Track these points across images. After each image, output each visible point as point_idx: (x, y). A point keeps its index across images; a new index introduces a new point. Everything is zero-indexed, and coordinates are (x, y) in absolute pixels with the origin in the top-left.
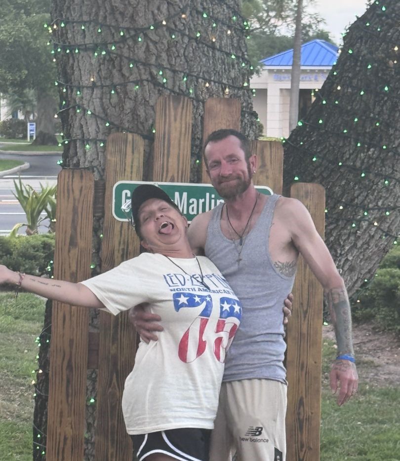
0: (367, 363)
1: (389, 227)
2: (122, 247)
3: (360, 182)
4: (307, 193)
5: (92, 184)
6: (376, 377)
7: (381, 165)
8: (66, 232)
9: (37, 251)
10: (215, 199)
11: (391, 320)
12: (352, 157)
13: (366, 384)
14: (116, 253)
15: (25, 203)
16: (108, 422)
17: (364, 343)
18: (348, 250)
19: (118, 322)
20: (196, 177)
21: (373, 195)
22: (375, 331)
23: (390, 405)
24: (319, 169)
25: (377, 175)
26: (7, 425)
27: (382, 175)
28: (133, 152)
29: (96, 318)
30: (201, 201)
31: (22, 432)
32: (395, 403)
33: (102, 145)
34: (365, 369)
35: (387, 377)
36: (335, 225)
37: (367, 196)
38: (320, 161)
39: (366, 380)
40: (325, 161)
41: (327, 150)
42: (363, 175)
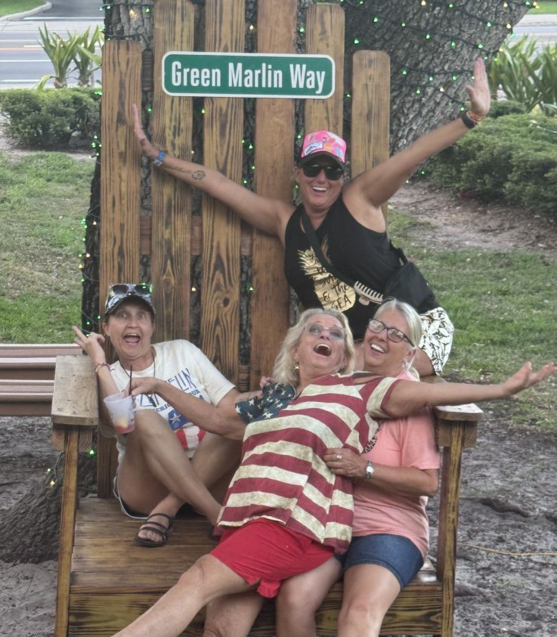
0: (423, 224)
1: (455, 93)
2: (173, 123)
3: (425, 44)
4: (370, 62)
5: (140, 55)
6: (433, 240)
7: (448, 25)
8: (112, 108)
9: (68, 106)
10: (272, 70)
11: (448, 177)
12: (416, 17)
13: (423, 247)
14: (167, 131)
15: (52, 53)
16: (163, 310)
17: (420, 202)
18: (413, 118)
19: (171, 205)
20: (250, 45)
21: (438, 58)
22: (431, 189)
23: (449, 270)
24: (381, 30)
25: (443, 36)
26: (46, 299)
27: (448, 37)
28: (183, 20)
29: (146, 198)
30: (257, 72)
31: (62, 306)
32: (454, 267)
33: (148, 10)
34: (422, 231)
35: (445, 239)
36: (398, 92)
37: (433, 59)
38: (382, 22)
39: (423, 243)
40: (387, 22)
41: (389, 10)
42: (428, 37)
